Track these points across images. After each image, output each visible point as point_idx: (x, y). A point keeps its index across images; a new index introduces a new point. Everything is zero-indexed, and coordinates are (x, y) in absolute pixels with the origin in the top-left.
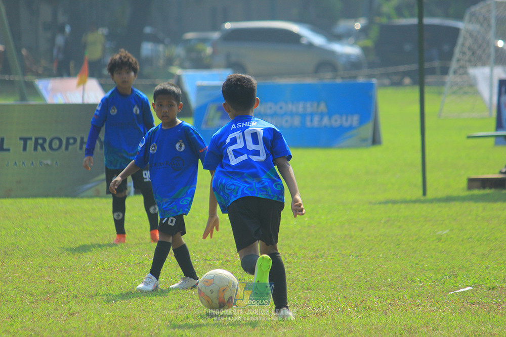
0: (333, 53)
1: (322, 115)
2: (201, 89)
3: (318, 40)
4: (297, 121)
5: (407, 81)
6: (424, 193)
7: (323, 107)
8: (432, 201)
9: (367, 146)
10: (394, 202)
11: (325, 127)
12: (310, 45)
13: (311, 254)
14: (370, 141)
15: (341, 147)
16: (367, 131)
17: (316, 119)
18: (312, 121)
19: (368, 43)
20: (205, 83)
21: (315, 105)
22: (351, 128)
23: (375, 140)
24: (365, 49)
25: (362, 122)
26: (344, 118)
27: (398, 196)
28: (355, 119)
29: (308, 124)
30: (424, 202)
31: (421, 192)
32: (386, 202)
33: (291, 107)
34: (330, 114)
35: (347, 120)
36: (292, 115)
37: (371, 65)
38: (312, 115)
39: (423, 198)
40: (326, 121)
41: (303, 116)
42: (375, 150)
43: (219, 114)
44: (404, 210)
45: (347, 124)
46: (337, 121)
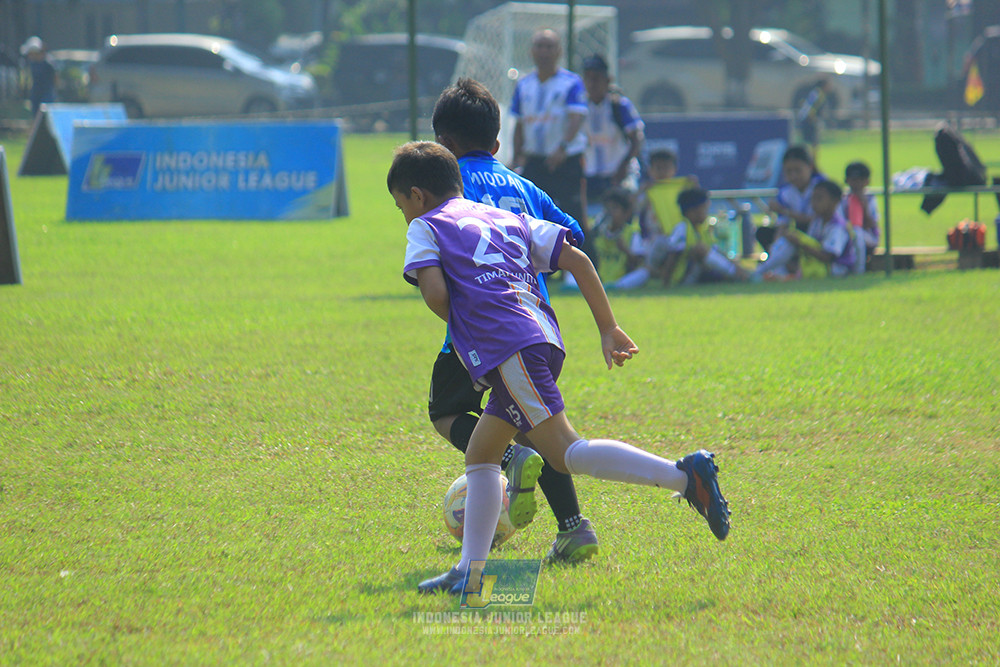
0: (270, 84)
1: (261, 173)
2: (80, 131)
3: (249, 64)
4: (224, 181)
5: (380, 125)
7: (263, 160)
9: (328, 218)
10: (374, 298)
11: (267, 189)
12: (237, 73)
13: (259, 371)
14: (333, 211)
15: (289, 220)
16: (328, 195)
17: (253, 179)
18: (247, 180)
19: (324, 69)
20: (87, 123)
21: (251, 158)
22: (305, 192)
23: (341, 210)
24: (318, 79)
25: (321, 183)
26: (294, 177)
27: (380, 290)
28: (310, 179)
29: (241, 184)
32: (362, 298)
33: (216, 160)
34: (274, 171)
35: (298, 180)
36: (217, 171)
37: (327, 103)
38: (247, 172)
40: (267, 181)
41: (234, 174)
42: (340, 225)
43: (107, 170)
44: (391, 310)
45: (298, 185)
46: (283, 182)
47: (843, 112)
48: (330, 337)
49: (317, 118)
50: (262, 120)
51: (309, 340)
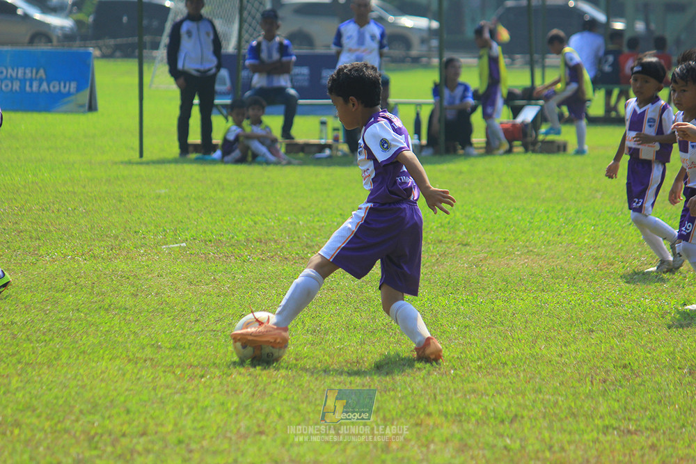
1: (41, 81)
4: (17, 86)
6: (141, 155)
7: (42, 74)
8: (148, 163)
9: (84, 112)
11: (44, 92)
12: (26, 17)
14: (87, 107)
15: (60, 112)
16: (84, 97)
17: (35, 85)
18: (31, 86)
19: (82, 16)
21: (34, 71)
22: (69, 94)
23: (92, 107)
24: (77, 22)
25: (79, 89)
26: (62, 85)
28: (73, 85)
29: (28, 88)
30: (141, 163)
31: (138, 154)
33: (11, 72)
34: (49, 81)
35: (65, 87)
36: (12, 79)
37: (84, 38)
38: (31, 81)
39: (139, 160)
40: (44, 86)
41: (23, 81)
42: (91, 116)
44: (125, 171)
45: (64, 90)
46: (55, 87)
47: (414, 52)
48: (84, 187)
49: (76, 47)
50: (43, 47)
51: (71, 189)
